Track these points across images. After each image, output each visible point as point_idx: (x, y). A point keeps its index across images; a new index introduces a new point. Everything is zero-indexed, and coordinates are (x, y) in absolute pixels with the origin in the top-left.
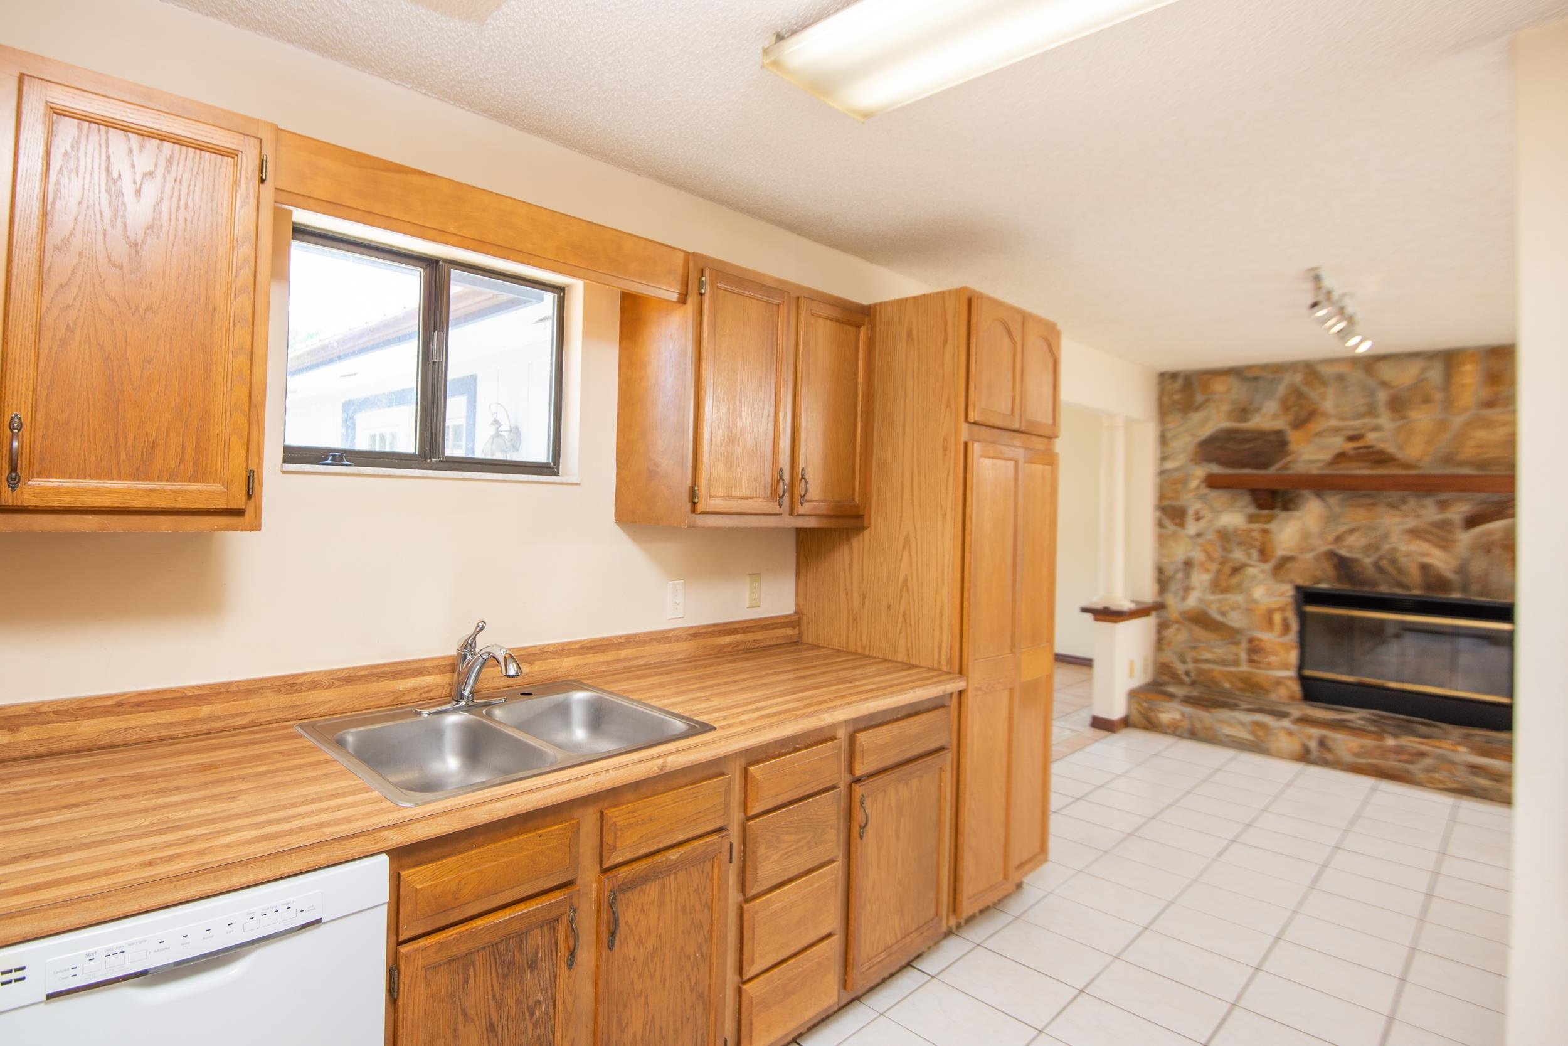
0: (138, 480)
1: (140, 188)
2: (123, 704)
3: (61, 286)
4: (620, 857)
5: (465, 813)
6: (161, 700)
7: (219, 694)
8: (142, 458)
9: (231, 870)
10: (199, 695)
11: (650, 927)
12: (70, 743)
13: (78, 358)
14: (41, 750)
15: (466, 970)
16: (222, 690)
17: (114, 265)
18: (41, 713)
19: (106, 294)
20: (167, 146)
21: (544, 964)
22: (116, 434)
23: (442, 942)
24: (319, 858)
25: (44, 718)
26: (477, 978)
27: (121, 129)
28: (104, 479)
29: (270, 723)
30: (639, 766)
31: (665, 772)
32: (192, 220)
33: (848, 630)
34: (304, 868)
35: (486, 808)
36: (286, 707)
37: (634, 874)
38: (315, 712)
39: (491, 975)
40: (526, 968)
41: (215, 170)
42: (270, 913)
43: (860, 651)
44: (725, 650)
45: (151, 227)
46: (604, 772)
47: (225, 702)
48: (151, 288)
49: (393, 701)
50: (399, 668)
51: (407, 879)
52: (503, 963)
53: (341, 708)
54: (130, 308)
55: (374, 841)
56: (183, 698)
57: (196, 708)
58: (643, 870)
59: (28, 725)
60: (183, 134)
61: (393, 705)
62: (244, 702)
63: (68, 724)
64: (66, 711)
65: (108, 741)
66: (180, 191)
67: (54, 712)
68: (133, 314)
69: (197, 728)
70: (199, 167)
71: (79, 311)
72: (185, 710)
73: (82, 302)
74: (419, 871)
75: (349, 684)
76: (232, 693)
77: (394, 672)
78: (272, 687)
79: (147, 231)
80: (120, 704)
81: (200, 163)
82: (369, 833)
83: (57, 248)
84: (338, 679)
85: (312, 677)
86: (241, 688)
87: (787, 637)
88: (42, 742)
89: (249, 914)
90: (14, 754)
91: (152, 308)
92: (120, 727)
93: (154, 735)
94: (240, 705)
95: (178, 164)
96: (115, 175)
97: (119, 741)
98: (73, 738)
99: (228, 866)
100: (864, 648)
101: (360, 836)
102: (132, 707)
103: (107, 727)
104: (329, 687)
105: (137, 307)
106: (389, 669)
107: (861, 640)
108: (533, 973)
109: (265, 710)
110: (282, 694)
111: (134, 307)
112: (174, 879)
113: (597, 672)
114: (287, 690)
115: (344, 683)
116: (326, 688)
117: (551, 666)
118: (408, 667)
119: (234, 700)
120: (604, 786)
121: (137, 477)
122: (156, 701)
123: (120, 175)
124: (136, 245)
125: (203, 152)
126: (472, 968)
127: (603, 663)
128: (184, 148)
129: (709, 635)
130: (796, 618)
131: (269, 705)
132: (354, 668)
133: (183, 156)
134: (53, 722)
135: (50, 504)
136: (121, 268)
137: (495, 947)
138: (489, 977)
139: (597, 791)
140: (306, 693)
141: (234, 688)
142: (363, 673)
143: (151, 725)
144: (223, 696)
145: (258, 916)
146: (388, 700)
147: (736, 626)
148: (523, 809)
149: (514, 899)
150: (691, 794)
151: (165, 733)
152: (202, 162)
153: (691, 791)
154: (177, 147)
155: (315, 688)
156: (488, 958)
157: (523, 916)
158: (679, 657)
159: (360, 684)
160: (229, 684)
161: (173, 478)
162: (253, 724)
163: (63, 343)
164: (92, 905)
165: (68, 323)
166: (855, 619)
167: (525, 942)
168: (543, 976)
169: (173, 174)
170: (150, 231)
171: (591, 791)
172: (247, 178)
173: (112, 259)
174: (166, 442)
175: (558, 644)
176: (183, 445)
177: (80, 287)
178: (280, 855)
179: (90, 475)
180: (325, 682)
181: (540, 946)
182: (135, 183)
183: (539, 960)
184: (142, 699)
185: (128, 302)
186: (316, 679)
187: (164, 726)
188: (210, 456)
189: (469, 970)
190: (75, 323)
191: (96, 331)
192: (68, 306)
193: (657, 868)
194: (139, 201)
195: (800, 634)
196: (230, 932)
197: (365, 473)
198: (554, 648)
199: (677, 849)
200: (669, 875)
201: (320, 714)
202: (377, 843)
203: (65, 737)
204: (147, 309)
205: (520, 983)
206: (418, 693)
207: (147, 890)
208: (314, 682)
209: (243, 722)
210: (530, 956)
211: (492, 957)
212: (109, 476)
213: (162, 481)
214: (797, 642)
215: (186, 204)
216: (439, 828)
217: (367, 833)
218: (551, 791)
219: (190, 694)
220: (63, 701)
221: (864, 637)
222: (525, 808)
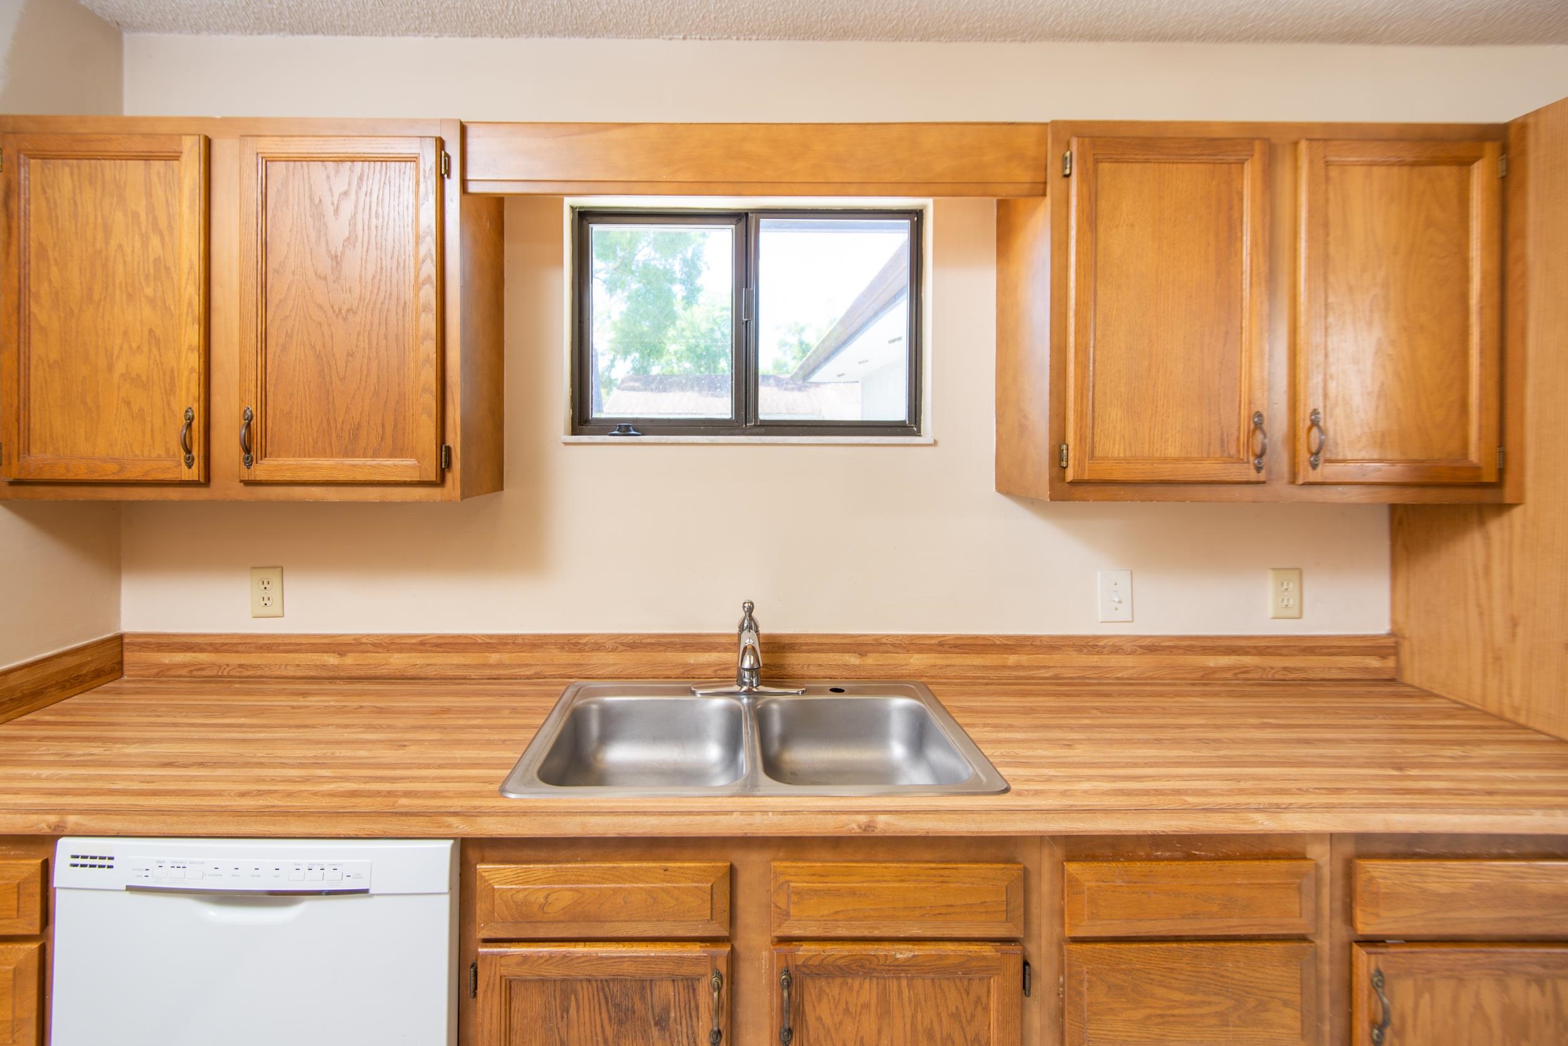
0: (347, 457)
1: (337, 208)
2: (425, 644)
3: (281, 301)
4: (800, 928)
5: (553, 819)
6: (456, 644)
7: (506, 644)
8: (349, 438)
9: (288, 818)
10: (489, 643)
11: (862, 1038)
12: (384, 671)
13: (296, 358)
14: (362, 673)
15: (565, 997)
16: (509, 641)
17: (320, 277)
18: (361, 644)
19: (315, 303)
20: (358, 165)
21: (679, 1027)
22: (328, 420)
23: (526, 956)
24: (377, 827)
25: (363, 647)
26: (581, 1011)
27: (319, 161)
28: (320, 457)
29: (554, 677)
30: (820, 816)
31: (871, 835)
32: (382, 226)
33: (1485, 676)
34: (361, 834)
35: (578, 819)
36: (569, 664)
37: (823, 960)
38: (599, 673)
39: (600, 1014)
40: (652, 1023)
41: (400, 176)
42: (316, 869)
43: (1509, 714)
44: (1217, 676)
45: (348, 239)
46: (759, 813)
47: (512, 653)
48: (350, 292)
49: (683, 673)
50: (690, 640)
51: (484, 874)
52: (617, 1006)
53: (626, 673)
54: (334, 312)
55: (436, 825)
56: (474, 644)
57: (486, 654)
58: (841, 958)
59: (352, 652)
60: (367, 151)
61: (684, 678)
62: (529, 655)
63: (382, 655)
64: (380, 644)
65: (412, 673)
66: (370, 202)
67: (371, 644)
68: (337, 316)
69: (488, 672)
70: (386, 176)
71: (295, 319)
72: (476, 655)
73: (296, 312)
74: (499, 869)
75: (634, 650)
76: (518, 645)
77: (684, 643)
78: (555, 644)
79: (345, 244)
80: (422, 644)
81: (386, 173)
82: (431, 815)
83: (276, 271)
84: (623, 644)
85: (596, 639)
86: (527, 641)
87: (1366, 669)
88: (361, 667)
89: (295, 864)
90: (342, 674)
91: (351, 309)
92: (423, 663)
93: (450, 673)
94: (526, 657)
95: (368, 179)
96: (317, 201)
97: (422, 674)
98: (386, 667)
99: (285, 813)
100: (1516, 710)
101: (421, 816)
102: (433, 647)
103: (412, 661)
104: (613, 650)
105: (340, 310)
106: (677, 640)
107: (1510, 695)
108: (663, 1032)
109: (549, 665)
110: (566, 651)
111: (337, 311)
112: (236, 814)
113: (968, 678)
114: (570, 648)
115: (629, 648)
116: (610, 652)
117: (893, 662)
118: (701, 641)
119: (520, 652)
120: (760, 831)
121: (346, 455)
122: (452, 644)
123: (320, 200)
124: (336, 256)
125: (388, 163)
126: (573, 997)
127: (977, 667)
128: (372, 163)
129: (1181, 651)
130: (1390, 642)
131: (553, 660)
132: (639, 635)
133: (372, 171)
134: (370, 652)
135: (275, 479)
136: (325, 279)
137: (605, 983)
138: (597, 1017)
139: (749, 835)
140: (589, 654)
141: (520, 641)
142: (649, 641)
143: (447, 665)
144: (509, 647)
145: (304, 869)
146: (678, 672)
147: (1243, 643)
148: (631, 831)
149: (628, 935)
150: (935, 876)
151: (459, 673)
152: (388, 172)
153: (933, 872)
154: (366, 164)
155: (598, 649)
156: (596, 993)
157: (640, 959)
158: (1119, 675)
159: (647, 652)
160: (515, 636)
161: (376, 454)
162: (538, 676)
163: (284, 349)
164: (169, 819)
165: (287, 331)
166: (1497, 659)
167: (649, 991)
168: (678, 1041)
169: (364, 190)
170: (347, 242)
171: (738, 832)
172: (425, 177)
173: (318, 273)
174: (368, 423)
175: (902, 635)
176: (383, 426)
177: (294, 300)
178: (336, 815)
179: (309, 454)
180: (609, 644)
181: (672, 1004)
182: (333, 204)
183: (671, 1020)
184: (440, 641)
185: (332, 307)
186: (600, 641)
187: (458, 666)
188: (407, 434)
189: (569, 999)
190: (292, 331)
191: (309, 334)
192: (286, 317)
193: (868, 963)
194: (337, 219)
195: (1399, 669)
196: (276, 876)
197: (645, 441)
198: (897, 640)
199: (910, 947)
200: (899, 978)
201: (604, 676)
202: (440, 827)
203: (380, 666)
204: (348, 311)
205: (643, 1038)
206: (713, 669)
207: (214, 818)
208: (598, 644)
209: (528, 673)
210: (657, 1011)
211: (601, 994)
212: (324, 454)
213: (366, 457)
214: (1393, 680)
215: (376, 212)
216: (515, 829)
217: (428, 814)
218: (674, 820)
219: (480, 641)
220: (378, 636)
221: (1517, 692)
222: (635, 831)
